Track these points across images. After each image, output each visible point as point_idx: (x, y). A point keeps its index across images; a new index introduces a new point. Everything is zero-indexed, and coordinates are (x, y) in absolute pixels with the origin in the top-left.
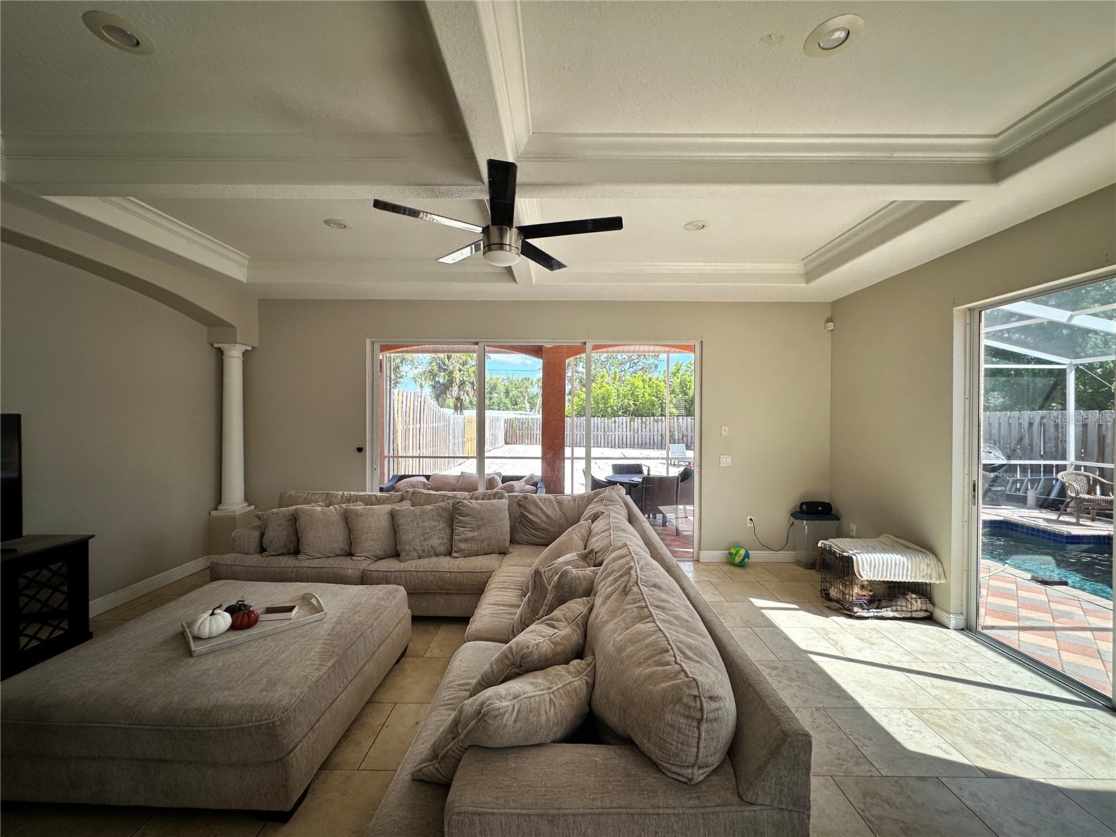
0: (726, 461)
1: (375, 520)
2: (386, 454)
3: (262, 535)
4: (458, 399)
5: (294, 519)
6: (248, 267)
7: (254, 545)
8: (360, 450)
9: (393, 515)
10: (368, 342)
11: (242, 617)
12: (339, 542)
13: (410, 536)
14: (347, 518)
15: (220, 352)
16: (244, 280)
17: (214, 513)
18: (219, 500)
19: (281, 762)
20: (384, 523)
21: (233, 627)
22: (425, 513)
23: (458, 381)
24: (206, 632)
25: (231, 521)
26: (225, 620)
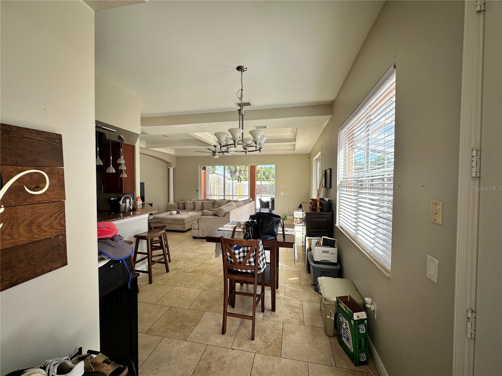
0: (282, 194)
1: (199, 204)
2: (207, 194)
3: (178, 206)
4: (239, 177)
5: (184, 203)
6: (175, 152)
7: (177, 208)
8: (197, 191)
9: (202, 203)
10: (199, 166)
11: (178, 213)
12: (192, 208)
13: (205, 206)
14: (194, 203)
15: (169, 169)
16: (174, 154)
17: (168, 204)
18: (169, 201)
19: (184, 224)
20: (201, 204)
21: (177, 213)
22: (209, 202)
23: (238, 170)
24: (174, 213)
25: (171, 205)
26: (176, 212)
